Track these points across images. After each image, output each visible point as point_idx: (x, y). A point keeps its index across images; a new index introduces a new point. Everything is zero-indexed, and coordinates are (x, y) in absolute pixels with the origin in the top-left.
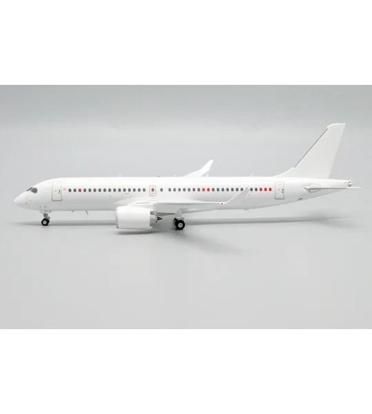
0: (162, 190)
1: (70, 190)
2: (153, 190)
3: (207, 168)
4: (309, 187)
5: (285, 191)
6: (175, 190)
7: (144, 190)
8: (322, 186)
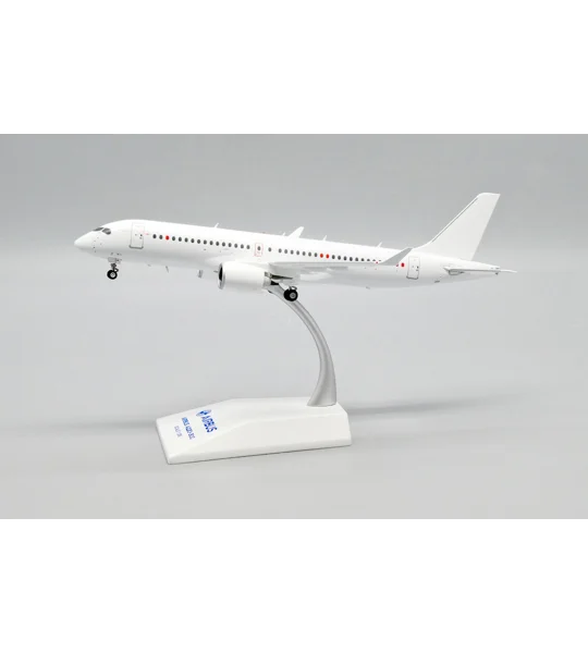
0: (270, 250)
1: (155, 236)
2: (259, 248)
3: (300, 230)
4: (449, 268)
5: (421, 270)
6: (286, 252)
7: (248, 247)
8: (465, 267)
